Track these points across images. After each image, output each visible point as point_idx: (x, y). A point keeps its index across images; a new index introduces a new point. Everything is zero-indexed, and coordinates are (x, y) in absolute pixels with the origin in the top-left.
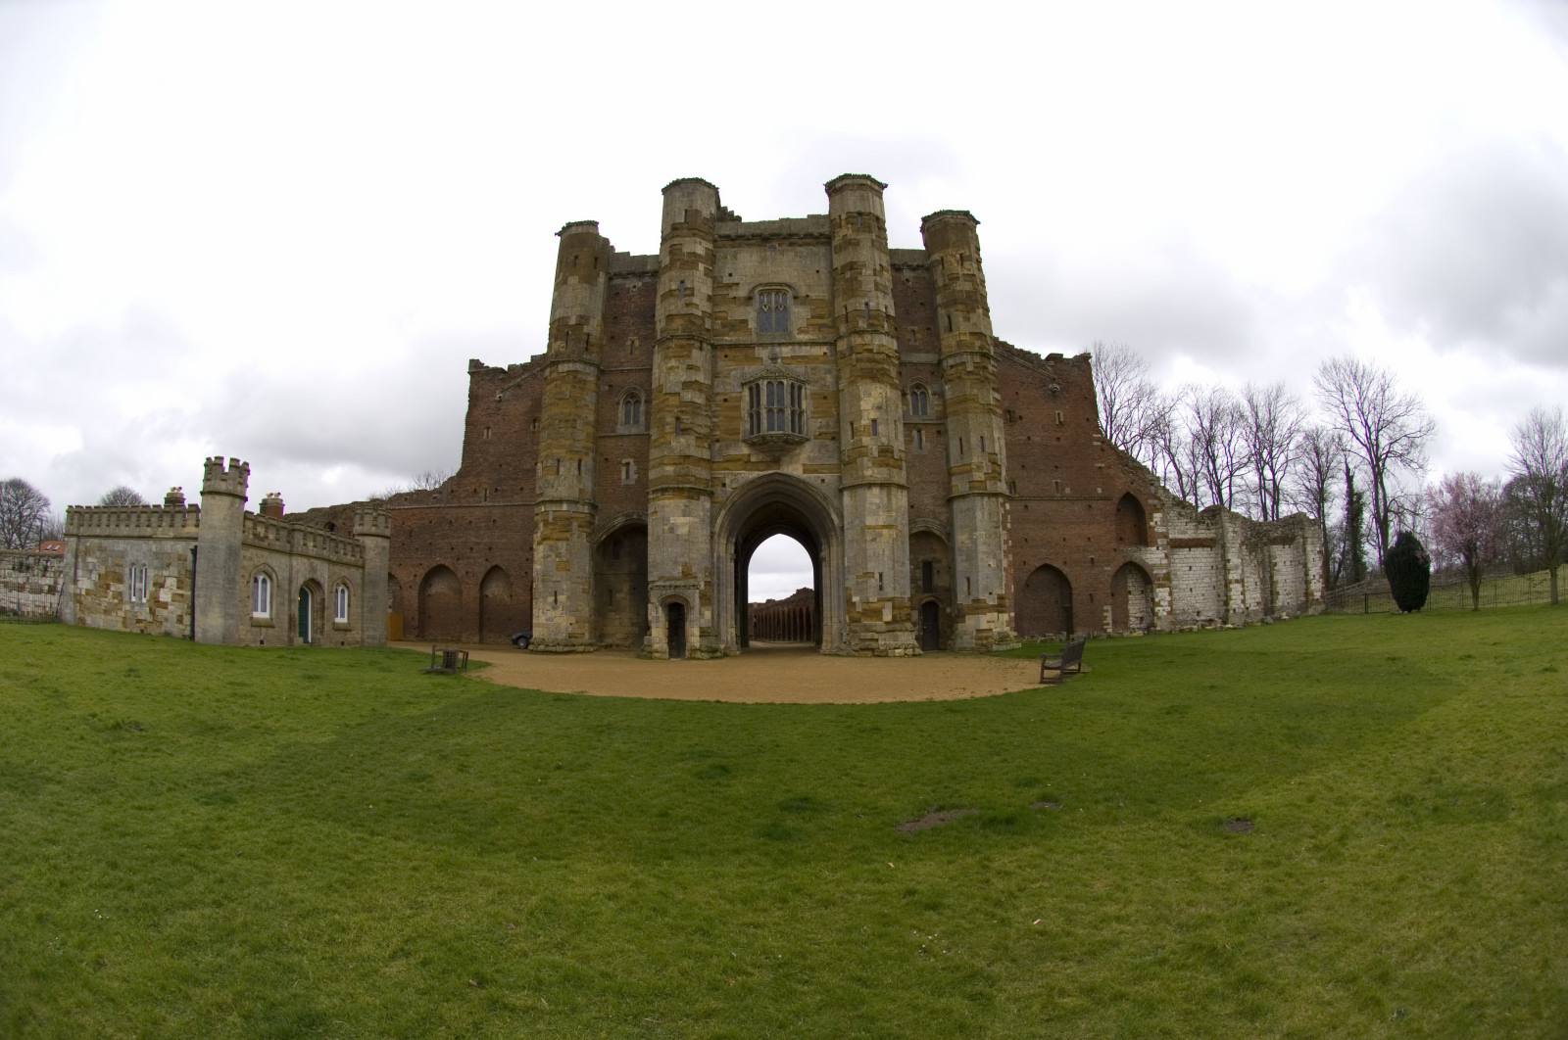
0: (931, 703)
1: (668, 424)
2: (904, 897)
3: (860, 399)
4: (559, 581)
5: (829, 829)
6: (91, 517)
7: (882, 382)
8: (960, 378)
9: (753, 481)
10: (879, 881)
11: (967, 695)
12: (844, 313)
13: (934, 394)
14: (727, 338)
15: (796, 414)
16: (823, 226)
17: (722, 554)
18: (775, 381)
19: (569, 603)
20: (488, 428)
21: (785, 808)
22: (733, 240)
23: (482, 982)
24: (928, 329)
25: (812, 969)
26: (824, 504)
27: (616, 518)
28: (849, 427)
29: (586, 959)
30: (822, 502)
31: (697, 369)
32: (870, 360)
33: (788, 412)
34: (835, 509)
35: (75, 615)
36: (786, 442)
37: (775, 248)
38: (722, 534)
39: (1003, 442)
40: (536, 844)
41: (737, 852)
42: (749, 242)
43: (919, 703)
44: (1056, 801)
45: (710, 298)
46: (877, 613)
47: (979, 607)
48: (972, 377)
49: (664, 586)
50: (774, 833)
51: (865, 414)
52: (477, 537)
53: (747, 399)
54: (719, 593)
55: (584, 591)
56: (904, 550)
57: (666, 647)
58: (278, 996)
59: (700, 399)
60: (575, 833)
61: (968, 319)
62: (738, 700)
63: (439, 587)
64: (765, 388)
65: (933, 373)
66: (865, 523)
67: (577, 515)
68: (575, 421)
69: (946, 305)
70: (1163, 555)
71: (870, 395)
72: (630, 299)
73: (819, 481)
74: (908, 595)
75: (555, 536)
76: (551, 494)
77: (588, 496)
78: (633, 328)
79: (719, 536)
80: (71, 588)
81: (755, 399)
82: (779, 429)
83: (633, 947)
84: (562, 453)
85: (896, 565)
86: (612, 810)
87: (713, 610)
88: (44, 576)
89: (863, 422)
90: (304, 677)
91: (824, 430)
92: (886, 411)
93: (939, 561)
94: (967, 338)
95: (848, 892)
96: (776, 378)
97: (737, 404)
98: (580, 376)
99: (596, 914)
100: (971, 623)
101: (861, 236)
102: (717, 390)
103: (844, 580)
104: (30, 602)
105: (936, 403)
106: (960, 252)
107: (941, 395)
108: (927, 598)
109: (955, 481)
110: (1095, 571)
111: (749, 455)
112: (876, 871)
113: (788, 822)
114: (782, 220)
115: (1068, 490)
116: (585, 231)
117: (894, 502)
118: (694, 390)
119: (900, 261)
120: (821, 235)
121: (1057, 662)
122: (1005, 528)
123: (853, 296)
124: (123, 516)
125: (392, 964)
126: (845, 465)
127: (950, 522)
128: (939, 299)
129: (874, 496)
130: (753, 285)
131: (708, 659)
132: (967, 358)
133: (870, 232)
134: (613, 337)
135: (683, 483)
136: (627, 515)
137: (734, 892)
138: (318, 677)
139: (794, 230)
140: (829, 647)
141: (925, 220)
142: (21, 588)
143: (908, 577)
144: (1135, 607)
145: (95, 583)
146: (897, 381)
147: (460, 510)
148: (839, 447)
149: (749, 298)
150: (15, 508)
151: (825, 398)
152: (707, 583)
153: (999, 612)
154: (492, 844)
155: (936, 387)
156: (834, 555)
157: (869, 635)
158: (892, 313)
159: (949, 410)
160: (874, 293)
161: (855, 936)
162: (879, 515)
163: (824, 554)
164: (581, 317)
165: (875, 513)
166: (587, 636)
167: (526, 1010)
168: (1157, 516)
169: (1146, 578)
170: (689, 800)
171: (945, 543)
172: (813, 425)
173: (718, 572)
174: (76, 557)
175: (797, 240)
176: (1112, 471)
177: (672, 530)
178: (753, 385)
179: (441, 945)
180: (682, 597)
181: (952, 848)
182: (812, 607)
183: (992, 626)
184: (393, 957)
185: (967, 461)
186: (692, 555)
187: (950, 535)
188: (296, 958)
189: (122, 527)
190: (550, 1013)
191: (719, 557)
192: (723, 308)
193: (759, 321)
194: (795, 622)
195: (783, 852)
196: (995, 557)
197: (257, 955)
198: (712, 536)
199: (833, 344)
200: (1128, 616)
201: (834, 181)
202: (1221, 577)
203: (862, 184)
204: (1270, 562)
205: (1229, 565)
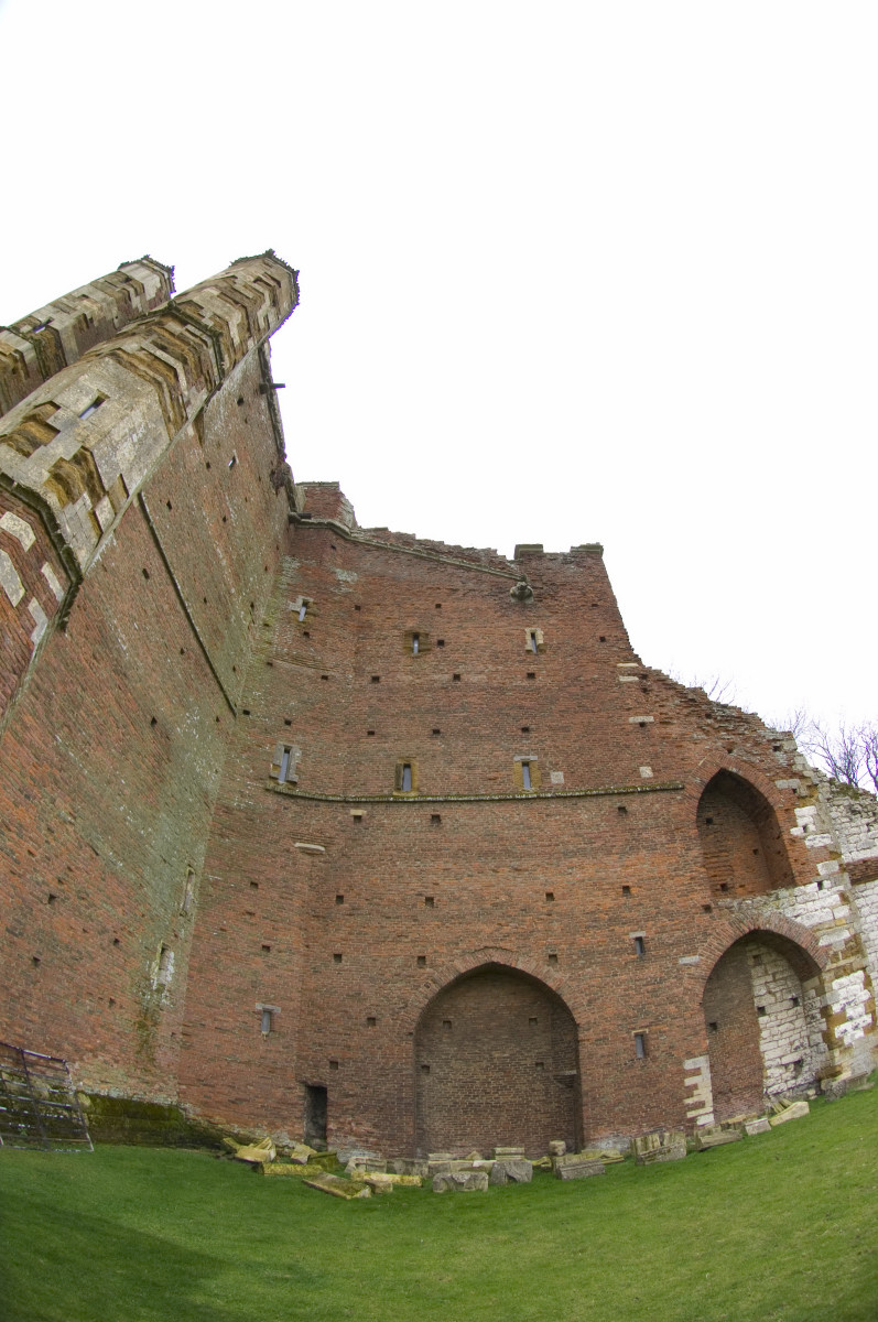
70: (837, 897)
110: (652, 971)
115: (557, 778)
144: (779, 1042)
168: (805, 814)
169: (800, 965)
176: (674, 730)
200: (761, 1068)
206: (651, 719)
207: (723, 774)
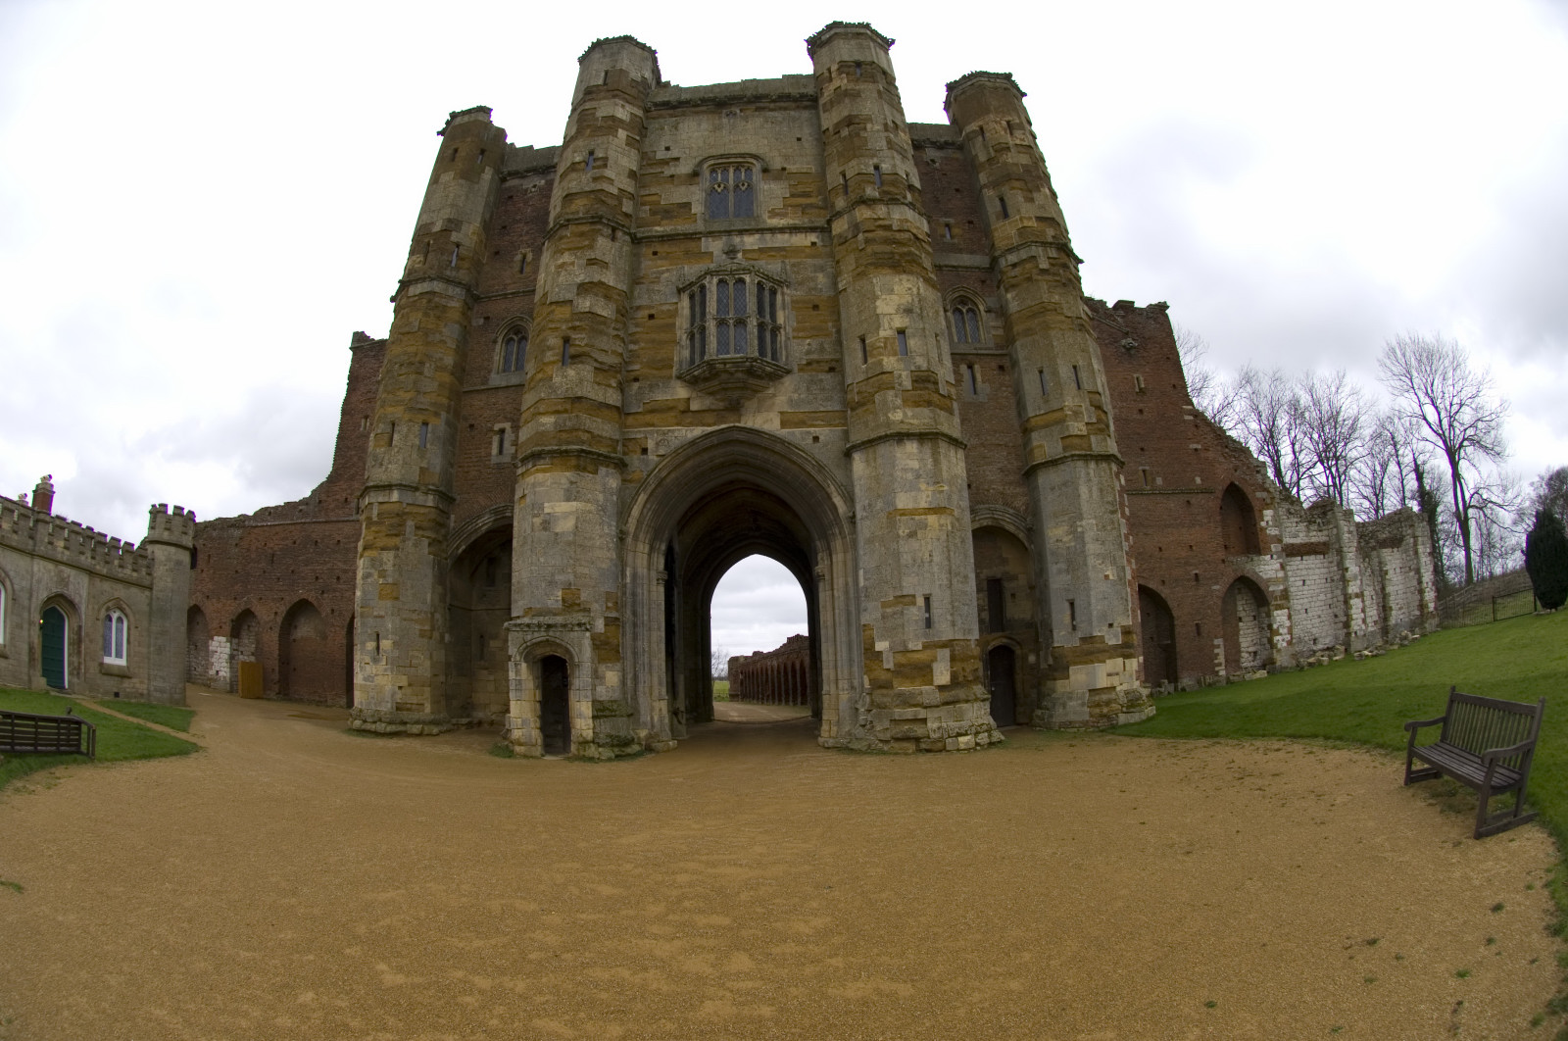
1: (550, 348)
3: (875, 298)
4: (382, 617)
7: (911, 273)
8: (1029, 279)
9: (693, 443)
12: (842, 181)
13: (988, 311)
14: (658, 228)
15: (769, 331)
16: (805, 87)
17: (642, 571)
18: (733, 280)
19: (396, 653)
22: (674, 107)
24: (970, 222)
26: (819, 478)
27: (479, 517)
28: (858, 345)
30: (813, 473)
31: (604, 265)
32: (887, 241)
33: (753, 324)
34: (838, 486)
36: (750, 372)
37: (735, 114)
38: (641, 536)
42: (693, 109)
45: (632, 174)
46: (924, 671)
47: (1092, 651)
48: (1050, 278)
49: (528, 625)
51: (884, 321)
53: (686, 312)
54: (635, 638)
55: (422, 635)
56: (965, 556)
57: (536, 735)
59: (605, 310)
61: (1032, 200)
63: (303, 629)
64: (714, 288)
65: (983, 282)
66: (893, 504)
67: (415, 509)
68: (422, 363)
69: (994, 184)
70: (1278, 566)
71: (891, 291)
72: (526, 202)
73: (810, 440)
74: (975, 635)
75: (380, 543)
76: (377, 475)
77: (436, 479)
78: (525, 238)
79: (636, 538)
81: (697, 309)
82: (737, 351)
84: (396, 412)
85: (955, 581)
87: (623, 671)
89: (882, 334)
91: (815, 357)
92: (920, 319)
93: (1014, 578)
94: (1033, 223)
96: (732, 273)
97: (671, 321)
98: (437, 299)
100: (1079, 678)
101: (862, 86)
102: (638, 303)
103: (859, 613)
105: (993, 324)
106: (1007, 118)
107: (1001, 312)
108: (997, 640)
109: (1036, 439)
111: (689, 399)
114: (745, 82)
116: (472, 119)
117: (944, 468)
118: (596, 295)
119: (923, 137)
120: (803, 96)
122: (1123, 515)
123: (855, 156)
126: (853, 409)
127: (1034, 510)
128: (983, 178)
129: (909, 456)
130: (701, 158)
131: (610, 760)
132: (1037, 251)
133: (875, 82)
134: (497, 253)
135: (569, 443)
136: (496, 512)
139: (761, 91)
140: (833, 734)
141: (950, 87)
143: (975, 604)
146: (933, 276)
148: (842, 382)
149: (695, 174)
151: (816, 307)
152: (609, 621)
153: (1124, 656)
155: (992, 302)
156: (838, 568)
157: (909, 712)
158: (918, 185)
159: (1016, 329)
160: (887, 152)
162: (919, 490)
163: (820, 568)
164: (449, 220)
165: (913, 487)
166: (428, 709)
168: (1268, 514)
169: (1262, 599)
171: (1023, 544)
172: (796, 348)
173: (634, 603)
175: (767, 105)
176: (1210, 454)
177: (546, 525)
178: (695, 288)
180: (559, 645)
182: (807, 661)
183: (1115, 681)
185: (1054, 406)
186: (580, 570)
187: (1034, 531)
191: (634, 576)
192: (653, 189)
193: (708, 204)
196: (1114, 562)
198: (622, 537)
199: (825, 230)
201: (820, 34)
202: (1339, 592)
203: (859, 34)
204: (1381, 570)
205: (1348, 575)
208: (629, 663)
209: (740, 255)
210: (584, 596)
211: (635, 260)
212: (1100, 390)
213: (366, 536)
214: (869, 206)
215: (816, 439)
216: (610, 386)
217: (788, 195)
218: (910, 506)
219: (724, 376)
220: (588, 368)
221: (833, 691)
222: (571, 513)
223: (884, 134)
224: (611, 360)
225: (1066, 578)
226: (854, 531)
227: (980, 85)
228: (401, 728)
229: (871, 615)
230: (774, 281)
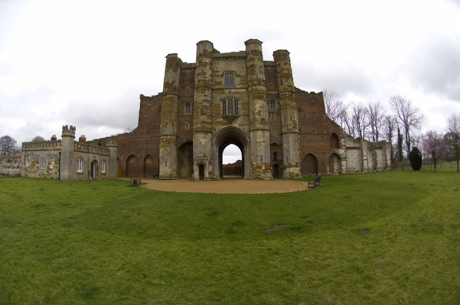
0: (276, 194)
1: (199, 112)
2: (268, 251)
3: (255, 105)
4: (167, 159)
5: (246, 230)
6: (29, 145)
7: (262, 100)
8: (284, 98)
9: (224, 129)
10: (261, 246)
11: (286, 191)
12: (250, 79)
13: (277, 103)
14: (216, 87)
15: (236, 109)
16: (244, 54)
17: (215, 150)
18: (230, 100)
19: (170, 165)
20: (146, 114)
21: (233, 224)
22: (217, 58)
23: (145, 276)
24: (275, 84)
25: (241, 272)
26: (245, 135)
27: (184, 140)
28: (252, 113)
29: (175, 269)
30: (244, 134)
31: (207, 96)
32: (258, 93)
33: (234, 108)
34: (248, 137)
35: (25, 174)
36: (234, 117)
37: (230, 60)
39: (297, 117)
40: (161, 236)
41: (219, 237)
42: (222, 59)
43: (273, 194)
44: (312, 223)
45: (211, 75)
46: (260, 167)
47: (290, 166)
48: (288, 98)
49: (198, 160)
50: (230, 232)
51: (257, 109)
52: (143, 146)
53: (222, 104)
54: (214, 161)
55: (174, 162)
56: (268, 149)
57: (198, 177)
58: (85, 283)
59: (208, 105)
60: (172, 232)
61: (287, 81)
62: (220, 193)
63: (132, 161)
64: (227, 101)
65: (276, 97)
66: (256, 140)
67: (172, 139)
68: (171, 111)
69: (281, 77)
70: (344, 151)
71: (258, 103)
72: (187, 76)
74: (269, 162)
75: (166, 145)
76: (164, 133)
77: (176, 133)
78: (188, 84)
79: (214, 144)
80: (24, 166)
81: (224, 105)
82: (232, 113)
83: (189, 266)
84: (168, 121)
85: (266, 153)
86: (183, 225)
87: (212, 167)
88: (15, 163)
89: (256, 111)
90: (92, 189)
91: (245, 114)
92: (263, 108)
93: (279, 152)
94: (287, 87)
95: (252, 249)
96: (230, 98)
97: (219, 106)
98: (173, 98)
99: (178, 256)
100: (288, 170)
101: (255, 57)
102: (213, 102)
103: (251, 158)
104: (11, 171)
105: (278, 106)
106: (284, 62)
107: (279, 103)
108: (275, 163)
109: (283, 129)
110: (324, 156)
111: (223, 121)
112: (260, 243)
113: (234, 228)
114: (232, 52)
115: (316, 132)
116: (174, 56)
117: (265, 135)
118: (206, 102)
119: (267, 64)
120: (243, 57)
121: (313, 182)
122: (298, 143)
123: (253, 75)
124: (39, 144)
125: (119, 272)
126: (251, 124)
127: (282, 141)
128: (278, 75)
129: (259, 133)
130: (223, 71)
131: (211, 181)
132: (287, 93)
133: (258, 56)
134: (182, 87)
135: (203, 129)
136: (187, 139)
137: (218, 249)
138: (96, 189)
139: (235, 55)
140: (246, 177)
141: (274, 52)
142: (9, 167)
143: (270, 157)
144: (336, 166)
145: (31, 164)
146: (266, 99)
147: (138, 139)
148: (249, 119)
149: (222, 75)
150: (6, 144)
152: (210, 159)
153: (296, 167)
154: (148, 236)
155: (278, 101)
156: (248, 150)
157: (258, 174)
158: (265, 79)
159: (281, 108)
160: (259, 74)
161: (254, 262)
163: (245, 150)
164: (173, 81)
165: (260, 138)
166: (175, 174)
167: (158, 284)
168: (342, 140)
169: (339, 158)
170: (205, 222)
171: (280, 147)
172: (241, 112)
173: (214, 155)
174: (25, 157)
175: (236, 58)
176: (329, 127)
177: (200, 143)
178: (224, 100)
179: (133, 266)
180: (203, 163)
181: (282, 236)
182: (241, 166)
183: (294, 171)
184: (119, 270)
185: (287, 123)
186: (206, 150)
187: (282, 145)
188: (91, 271)
189: (38, 147)
190: (165, 285)
191: (214, 151)
192: (215, 78)
193: (225, 82)
194: (236, 170)
195: (233, 237)
196: (295, 151)
197: (79, 271)
198: (212, 145)
199: (247, 89)
200: (334, 169)
201: (247, 41)
202: (361, 158)
203: (255, 42)
204: (375, 154)
205: (363, 155)
206: (327, 125)
207: (334, 133)
208: (213, 165)
209: (231, 93)
210: (207, 155)
211: (212, 92)
212: (295, 120)
213: (163, 144)
214: (255, 86)
215: (244, 128)
216: (209, 119)
217: (240, 81)
218: (259, 141)
219: (229, 118)
220: (206, 116)
221: (246, 170)
222: (204, 141)
223: (259, 69)
224: (210, 114)
225: (286, 153)
226: (250, 144)
227: (280, 53)
228: (171, 178)
229: (253, 158)
230: (238, 99)
